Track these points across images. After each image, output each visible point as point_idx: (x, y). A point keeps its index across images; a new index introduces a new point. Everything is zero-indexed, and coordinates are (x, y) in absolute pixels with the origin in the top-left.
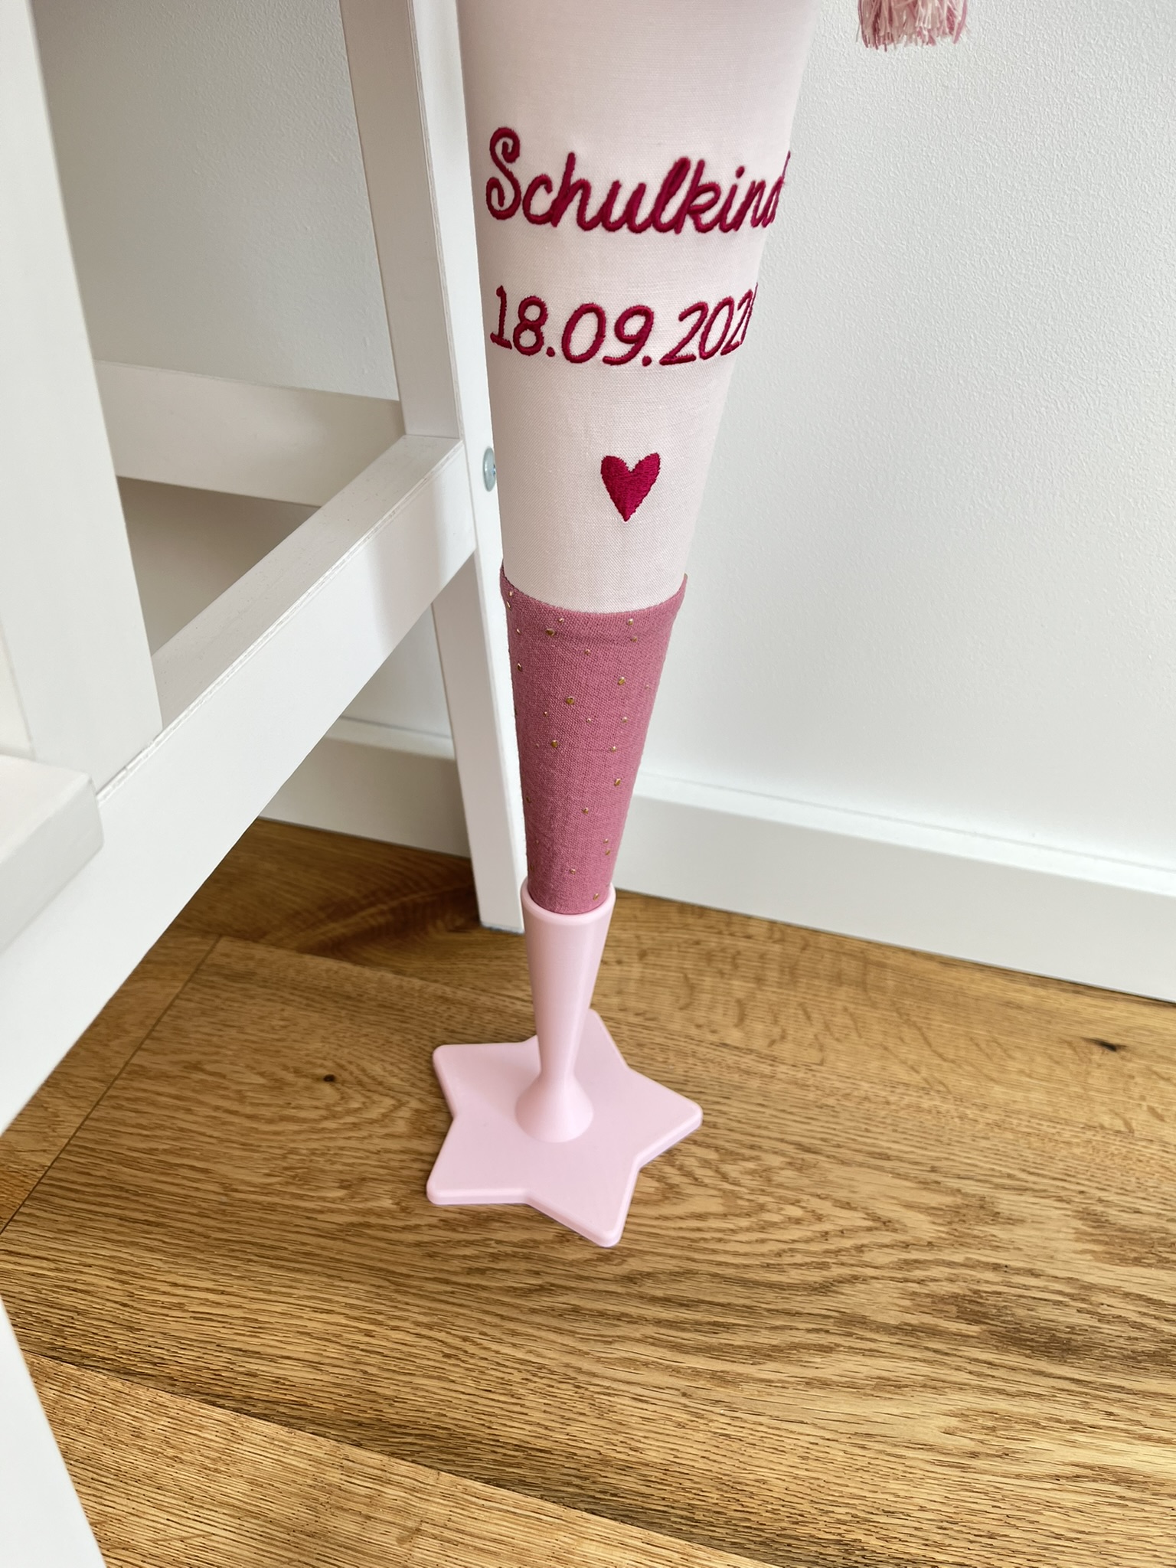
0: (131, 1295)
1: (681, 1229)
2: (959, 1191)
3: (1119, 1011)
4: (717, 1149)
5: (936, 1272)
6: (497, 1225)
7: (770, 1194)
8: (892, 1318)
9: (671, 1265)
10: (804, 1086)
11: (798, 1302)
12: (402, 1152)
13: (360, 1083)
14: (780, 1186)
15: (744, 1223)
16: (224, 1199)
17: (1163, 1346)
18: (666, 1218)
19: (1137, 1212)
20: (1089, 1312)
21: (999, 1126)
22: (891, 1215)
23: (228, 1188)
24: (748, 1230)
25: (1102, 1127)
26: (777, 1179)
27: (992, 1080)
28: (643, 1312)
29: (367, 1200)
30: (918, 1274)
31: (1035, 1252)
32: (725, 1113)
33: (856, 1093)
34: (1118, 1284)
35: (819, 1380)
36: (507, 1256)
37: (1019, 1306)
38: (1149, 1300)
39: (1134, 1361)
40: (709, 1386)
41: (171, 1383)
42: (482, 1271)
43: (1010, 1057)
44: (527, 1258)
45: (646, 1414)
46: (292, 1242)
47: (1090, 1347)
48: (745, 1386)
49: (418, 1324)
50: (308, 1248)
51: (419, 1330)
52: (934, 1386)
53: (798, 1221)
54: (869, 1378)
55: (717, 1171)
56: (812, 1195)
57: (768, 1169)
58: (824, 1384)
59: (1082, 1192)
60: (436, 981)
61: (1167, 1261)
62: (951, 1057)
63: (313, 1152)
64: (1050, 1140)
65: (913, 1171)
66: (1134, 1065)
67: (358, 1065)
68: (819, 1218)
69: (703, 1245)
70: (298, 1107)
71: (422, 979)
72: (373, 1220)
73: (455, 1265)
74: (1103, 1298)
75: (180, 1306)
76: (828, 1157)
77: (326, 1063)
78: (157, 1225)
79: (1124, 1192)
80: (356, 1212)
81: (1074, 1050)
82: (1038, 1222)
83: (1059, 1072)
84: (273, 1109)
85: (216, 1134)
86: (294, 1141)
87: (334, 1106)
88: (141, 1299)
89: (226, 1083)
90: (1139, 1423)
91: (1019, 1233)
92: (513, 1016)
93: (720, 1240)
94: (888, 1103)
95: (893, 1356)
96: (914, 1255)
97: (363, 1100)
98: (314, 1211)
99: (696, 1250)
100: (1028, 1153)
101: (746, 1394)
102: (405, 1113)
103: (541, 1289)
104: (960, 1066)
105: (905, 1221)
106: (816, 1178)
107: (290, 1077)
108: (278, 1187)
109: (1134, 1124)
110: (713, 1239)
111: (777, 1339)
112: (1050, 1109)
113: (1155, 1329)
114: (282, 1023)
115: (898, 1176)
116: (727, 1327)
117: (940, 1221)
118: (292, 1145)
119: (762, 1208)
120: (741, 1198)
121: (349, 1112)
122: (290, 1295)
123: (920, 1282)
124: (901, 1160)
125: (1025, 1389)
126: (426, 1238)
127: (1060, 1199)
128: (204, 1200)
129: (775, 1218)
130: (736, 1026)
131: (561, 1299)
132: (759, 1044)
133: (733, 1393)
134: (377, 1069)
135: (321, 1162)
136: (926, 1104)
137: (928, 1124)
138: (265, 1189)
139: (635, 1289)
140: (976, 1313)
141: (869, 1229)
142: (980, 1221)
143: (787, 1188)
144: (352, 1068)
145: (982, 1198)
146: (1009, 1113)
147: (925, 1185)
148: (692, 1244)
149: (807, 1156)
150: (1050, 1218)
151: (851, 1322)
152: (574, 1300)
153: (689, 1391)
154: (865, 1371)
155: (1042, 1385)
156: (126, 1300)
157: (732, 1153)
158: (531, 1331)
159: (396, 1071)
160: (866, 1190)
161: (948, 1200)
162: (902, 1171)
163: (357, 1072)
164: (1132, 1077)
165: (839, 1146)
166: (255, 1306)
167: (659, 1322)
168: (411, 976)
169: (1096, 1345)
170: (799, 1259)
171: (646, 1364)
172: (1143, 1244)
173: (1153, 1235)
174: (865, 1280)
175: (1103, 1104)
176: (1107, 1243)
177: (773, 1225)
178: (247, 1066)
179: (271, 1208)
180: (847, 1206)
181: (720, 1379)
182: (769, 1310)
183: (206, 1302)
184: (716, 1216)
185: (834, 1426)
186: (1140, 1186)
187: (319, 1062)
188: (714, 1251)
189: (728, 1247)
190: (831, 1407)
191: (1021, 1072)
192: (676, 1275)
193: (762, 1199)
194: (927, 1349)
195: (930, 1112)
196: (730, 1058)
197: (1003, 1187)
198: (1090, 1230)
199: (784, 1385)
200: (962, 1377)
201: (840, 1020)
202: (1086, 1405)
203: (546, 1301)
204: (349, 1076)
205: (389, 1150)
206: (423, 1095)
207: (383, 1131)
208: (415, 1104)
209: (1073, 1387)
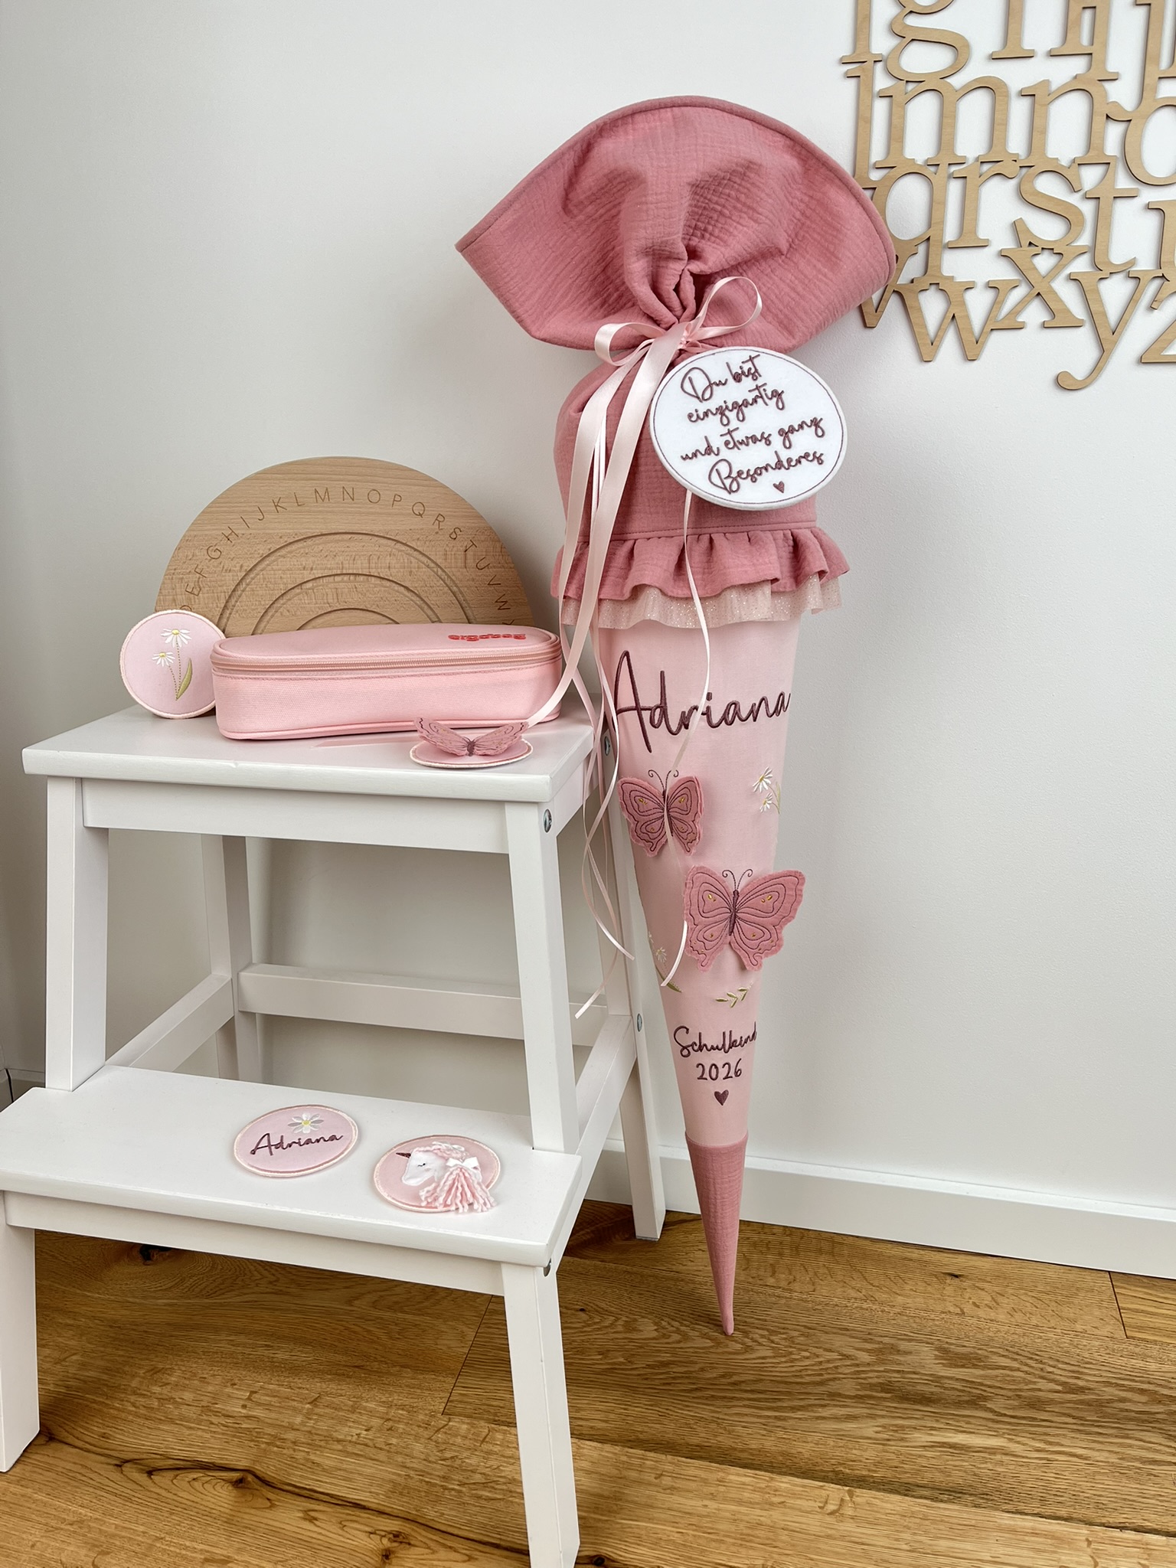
1: (756, 1363)
2: (882, 1342)
3: (960, 1259)
5: (870, 1375)
6: (671, 1366)
7: (795, 1348)
8: (853, 1393)
9: (751, 1377)
10: (806, 1301)
11: (810, 1389)
12: (623, 1339)
13: (597, 1311)
14: (798, 1344)
15: (783, 1359)
17: (974, 1398)
18: (747, 1359)
19: (964, 1346)
20: (939, 1386)
21: (900, 1314)
22: (850, 1353)
24: (785, 1362)
25: (950, 1312)
26: (798, 1341)
27: (897, 1294)
29: (612, 1359)
30: (864, 1376)
31: (916, 1364)
33: (831, 1303)
36: (679, 1378)
37: (908, 1385)
38: (968, 1381)
39: (959, 1404)
42: (667, 1384)
43: (906, 1283)
44: (688, 1378)
46: (584, 1377)
47: (938, 1400)
48: (789, 1421)
50: (591, 1379)
52: (871, 1417)
53: (808, 1358)
55: (769, 1339)
56: (814, 1347)
57: (793, 1337)
58: (824, 1418)
59: (938, 1340)
61: (977, 1365)
62: (877, 1285)
63: (583, 1341)
64: (924, 1318)
65: (861, 1335)
66: (966, 1284)
67: (596, 1303)
68: (818, 1356)
69: (767, 1369)
70: (571, 1323)
72: (617, 1367)
74: (947, 1381)
76: (821, 1331)
77: (579, 1303)
79: (959, 1339)
80: (608, 1364)
81: (938, 1278)
82: (918, 1353)
83: (930, 1289)
86: (573, 1337)
87: (588, 1321)
90: (960, 1426)
91: (910, 1357)
93: (773, 1367)
94: (847, 1307)
95: (853, 1407)
96: (862, 1369)
97: (600, 1318)
99: (762, 1371)
100: (914, 1325)
102: (620, 1322)
103: (696, 1389)
104: (881, 1289)
105: (857, 1355)
106: (816, 1340)
108: (572, 1356)
109: (965, 1311)
110: (770, 1366)
111: (802, 1403)
112: (925, 1306)
113: (967, 1392)
115: (853, 1337)
116: (780, 1400)
117: (875, 1355)
118: (573, 1339)
119: (791, 1353)
120: (781, 1351)
121: (595, 1323)
123: (865, 1379)
124: (855, 1330)
125: (909, 1416)
126: (642, 1373)
127: (928, 1343)
129: (799, 1357)
130: (771, 1276)
131: (705, 1393)
132: (783, 1284)
133: (783, 1422)
134: (603, 1305)
135: (587, 1345)
136: (865, 1306)
137: (866, 1315)
139: (737, 1387)
140: (888, 1389)
141: (841, 1359)
142: (891, 1353)
143: (801, 1345)
144: (591, 1305)
145: (893, 1345)
146: (905, 1308)
147: (865, 1341)
148: (761, 1369)
149: (812, 1331)
150: (923, 1351)
151: (833, 1395)
152: (711, 1393)
154: (841, 1413)
155: (918, 1414)
157: (776, 1332)
158: (693, 1405)
159: (612, 1305)
160: (840, 1344)
161: (877, 1346)
162: (855, 1335)
163: (595, 1307)
164: (965, 1289)
165: (825, 1326)
166: (575, 1402)
167: (750, 1399)
169: (942, 1399)
170: (809, 1372)
172: (964, 1359)
174: (839, 1379)
175: (950, 1301)
176: (948, 1360)
177: (796, 1359)
180: (830, 1351)
181: (778, 1418)
182: (797, 1393)
184: (770, 1357)
186: (967, 1336)
187: (576, 1303)
188: (770, 1371)
189: (777, 1369)
190: (826, 1426)
191: (911, 1290)
193: (791, 1350)
195: (867, 1309)
196: (770, 1291)
197: (901, 1339)
198: (941, 1355)
199: (806, 1419)
200: (884, 1413)
201: (822, 1271)
202: (937, 1421)
203: (698, 1394)
204: (591, 1309)
205: (617, 1339)
206: (627, 1314)
207: (613, 1331)
208: (624, 1319)
209: (932, 1414)
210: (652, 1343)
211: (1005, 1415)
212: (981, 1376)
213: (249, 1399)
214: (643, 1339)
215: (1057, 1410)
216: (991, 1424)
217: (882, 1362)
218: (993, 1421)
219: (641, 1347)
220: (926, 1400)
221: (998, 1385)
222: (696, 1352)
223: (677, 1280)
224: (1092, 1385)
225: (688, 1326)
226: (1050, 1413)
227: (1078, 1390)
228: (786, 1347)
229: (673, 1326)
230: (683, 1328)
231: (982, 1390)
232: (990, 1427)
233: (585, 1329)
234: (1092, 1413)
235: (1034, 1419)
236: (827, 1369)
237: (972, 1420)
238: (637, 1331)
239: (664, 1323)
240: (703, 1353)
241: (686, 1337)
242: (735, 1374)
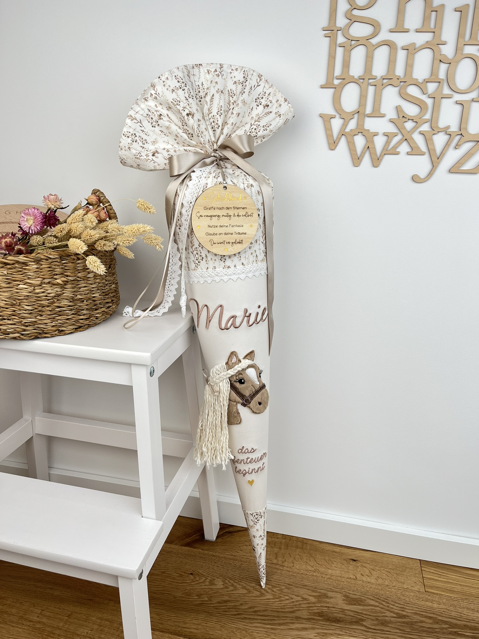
0: (160, 618)
1: (265, 602)
2: (320, 592)
3: (357, 552)
4: (272, 585)
5: (314, 608)
6: (228, 602)
7: (282, 594)
8: (306, 617)
9: (263, 609)
10: (289, 571)
11: (287, 615)
12: (208, 588)
13: (198, 575)
14: (285, 592)
15: (277, 600)
16: (174, 599)
17: (357, 620)
18: (262, 600)
19: (356, 595)
20: (344, 614)
21: (329, 579)
22: (306, 597)
23: (175, 597)
24: (278, 601)
25: (351, 578)
26: (284, 591)
27: (329, 569)
28: (258, 618)
29: (202, 598)
30: (311, 609)
31: (334, 603)
32: (273, 578)
33: (300, 573)
34: (350, 609)
35: (291, 628)
36: (231, 608)
37: (330, 613)
38: (356, 612)
39: (351, 623)
40: (271, 630)
41: (171, 633)
42: (226, 611)
43: (333, 563)
44: (235, 608)
45: (259, 635)
46: (189, 607)
47: (343, 621)
48: (277, 630)
49: (215, 621)
50: (192, 608)
51: (215, 622)
52: (313, 629)
54: (301, 628)
55: (272, 590)
56: (291, 594)
57: (282, 589)
58: (292, 629)
59: (345, 591)
60: (211, 551)
61: (360, 604)
62: (320, 564)
63: (190, 589)
64: (340, 581)
65: (311, 588)
66: (359, 564)
67: (197, 571)
68: (292, 599)
69: (270, 605)
70: (186, 580)
71: (208, 551)
72: (204, 602)
73: (221, 610)
74: (347, 612)
75: (170, 620)
76: (294, 586)
77: (190, 570)
78: (163, 605)
79: (354, 591)
80: (201, 601)
81: (347, 562)
82: (336, 598)
83: (343, 566)
84: (181, 581)
85: (171, 586)
86: (186, 587)
87: (193, 579)
88: (162, 619)
89: (171, 576)
90: (351, 634)
91: (332, 600)
92: (228, 559)
93: (272, 604)
94: (307, 574)
95: (305, 624)
96: (311, 605)
97: (199, 578)
98: (192, 601)
100: (335, 584)
101: (278, 631)
102: (208, 580)
103: (238, 614)
104: (322, 566)
105: (309, 599)
106: (291, 591)
107: (183, 574)
108: (184, 597)
109: (357, 577)
110: (271, 603)
111: (283, 622)
112: (340, 574)
113: (356, 617)
114: (180, 562)
115: (309, 590)
116: (273, 620)
117: (316, 598)
118: (186, 588)
119: (281, 597)
120: (276, 595)
121: (197, 580)
122: (190, 617)
123: (311, 610)
124: (309, 586)
125: (330, 628)
126: (215, 605)
127: (340, 593)
128: (171, 600)
129: (284, 599)
130: (275, 559)
131: (242, 616)
132: (280, 563)
133: (275, 631)
134: (201, 571)
135: (192, 591)
136: (315, 574)
137: (315, 579)
138: (182, 597)
139: (256, 614)
140: (322, 615)
141: (302, 600)
142: (324, 598)
143: (286, 593)
144: (196, 571)
145: (325, 593)
146: (332, 576)
147: (313, 591)
148: (267, 605)
149: (290, 586)
150: (338, 597)
151: (298, 618)
152: (245, 616)
153: (267, 631)
154: (300, 627)
155: (333, 628)
156: (159, 619)
157: (275, 586)
158: (237, 622)
159: (205, 572)
160: (302, 593)
161: (318, 594)
162: (309, 589)
163: (197, 572)
164: (358, 567)
165: (296, 584)
166: (184, 619)
167: (261, 620)
168: (206, 550)
169: (344, 620)
170: (288, 607)
171: (259, 627)
172: (356, 601)
173: (358, 599)
174: (301, 610)
175: (351, 573)
176: (349, 601)
177: (283, 600)
178: (174, 572)
179: (184, 601)
180: (298, 596)
181: (272, 629)
182: (282, 616)
183: (175, 619)
185: (294, 636)
186: (357, 590)
187: (189, 570)
188: (271, 606)
190: (294, 633)
191: (335, 567)
192: (264, 611)
193: (281, 595)
194: (312, 622)
195: (315, 576)
196: (274, 566)
197: (329, 591)
198: (346, 599)
199: (285, 630)
200: (319, 627)
201: (297, 557)
202: (341, 631)
203: (239, 616)
204: (196, 574)
205: (205, 588)
206: (211, 577)
207: (204, 584)
208: (210, 579)
209: (339, 628)
210: (220, 591)
211: (371, 628)
212: (362, 610)
213: (41, 613)
214: (217, 589)
215: (393, 626)
216: (364, 633)
217: (320, 602)
218: (365, 631)
219: (216, 593)
220: (337, 621)
221: (369, 614)
222: (239, 596)
223: (234, 560)
224: (409, 614)
225: (237, 583)
226: (390, 628)
227: (403, 617)
228: (279, 594)
229: (230, 583)
230: (235, 584)
231: (362, 616)
232: (364, 634)
233: (192, 583)
234: (408, 628)
235: (383, 630)
236: (295, 605)
237: (357, 631)
238: (215, 585)
239: (227, 581)
240: (243, 596)
241: (236, 589)
242: (255, 607)
